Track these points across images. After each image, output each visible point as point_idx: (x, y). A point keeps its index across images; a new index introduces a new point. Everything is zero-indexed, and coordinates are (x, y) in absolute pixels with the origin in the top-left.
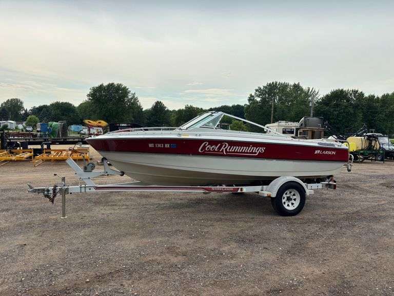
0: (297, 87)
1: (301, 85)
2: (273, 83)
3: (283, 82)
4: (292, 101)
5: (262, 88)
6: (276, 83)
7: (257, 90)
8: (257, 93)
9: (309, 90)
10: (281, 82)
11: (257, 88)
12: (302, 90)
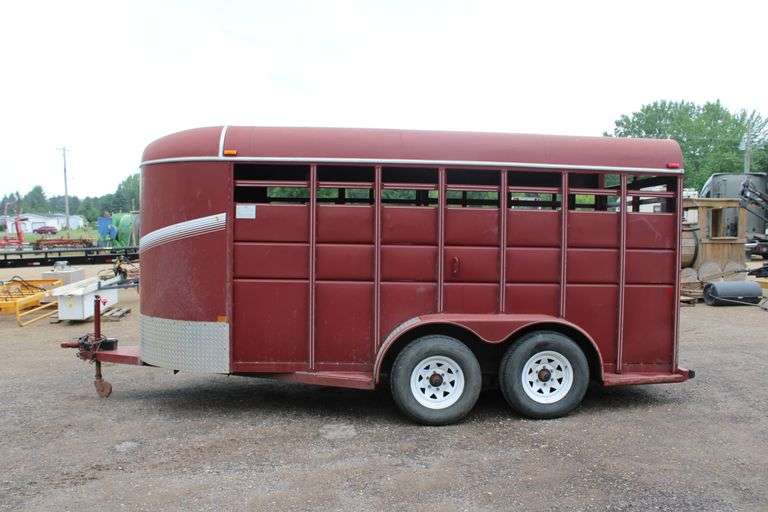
0: (714, 111)
1: (724, 105)
2: (655, 104)
3: (679, 102)
4: (704, 144)
5: (631, 117)
6: (664, 103)
7: (618, 124)
8: (621, 129)
9: (744, 115)
10: (674, 102)
11: (620, 119)
12: (726, 116)
